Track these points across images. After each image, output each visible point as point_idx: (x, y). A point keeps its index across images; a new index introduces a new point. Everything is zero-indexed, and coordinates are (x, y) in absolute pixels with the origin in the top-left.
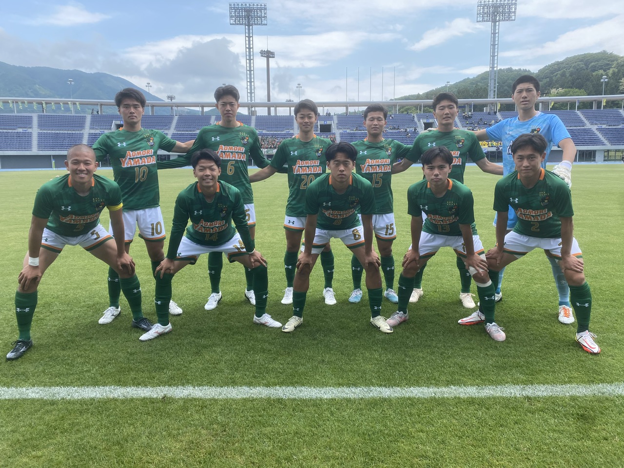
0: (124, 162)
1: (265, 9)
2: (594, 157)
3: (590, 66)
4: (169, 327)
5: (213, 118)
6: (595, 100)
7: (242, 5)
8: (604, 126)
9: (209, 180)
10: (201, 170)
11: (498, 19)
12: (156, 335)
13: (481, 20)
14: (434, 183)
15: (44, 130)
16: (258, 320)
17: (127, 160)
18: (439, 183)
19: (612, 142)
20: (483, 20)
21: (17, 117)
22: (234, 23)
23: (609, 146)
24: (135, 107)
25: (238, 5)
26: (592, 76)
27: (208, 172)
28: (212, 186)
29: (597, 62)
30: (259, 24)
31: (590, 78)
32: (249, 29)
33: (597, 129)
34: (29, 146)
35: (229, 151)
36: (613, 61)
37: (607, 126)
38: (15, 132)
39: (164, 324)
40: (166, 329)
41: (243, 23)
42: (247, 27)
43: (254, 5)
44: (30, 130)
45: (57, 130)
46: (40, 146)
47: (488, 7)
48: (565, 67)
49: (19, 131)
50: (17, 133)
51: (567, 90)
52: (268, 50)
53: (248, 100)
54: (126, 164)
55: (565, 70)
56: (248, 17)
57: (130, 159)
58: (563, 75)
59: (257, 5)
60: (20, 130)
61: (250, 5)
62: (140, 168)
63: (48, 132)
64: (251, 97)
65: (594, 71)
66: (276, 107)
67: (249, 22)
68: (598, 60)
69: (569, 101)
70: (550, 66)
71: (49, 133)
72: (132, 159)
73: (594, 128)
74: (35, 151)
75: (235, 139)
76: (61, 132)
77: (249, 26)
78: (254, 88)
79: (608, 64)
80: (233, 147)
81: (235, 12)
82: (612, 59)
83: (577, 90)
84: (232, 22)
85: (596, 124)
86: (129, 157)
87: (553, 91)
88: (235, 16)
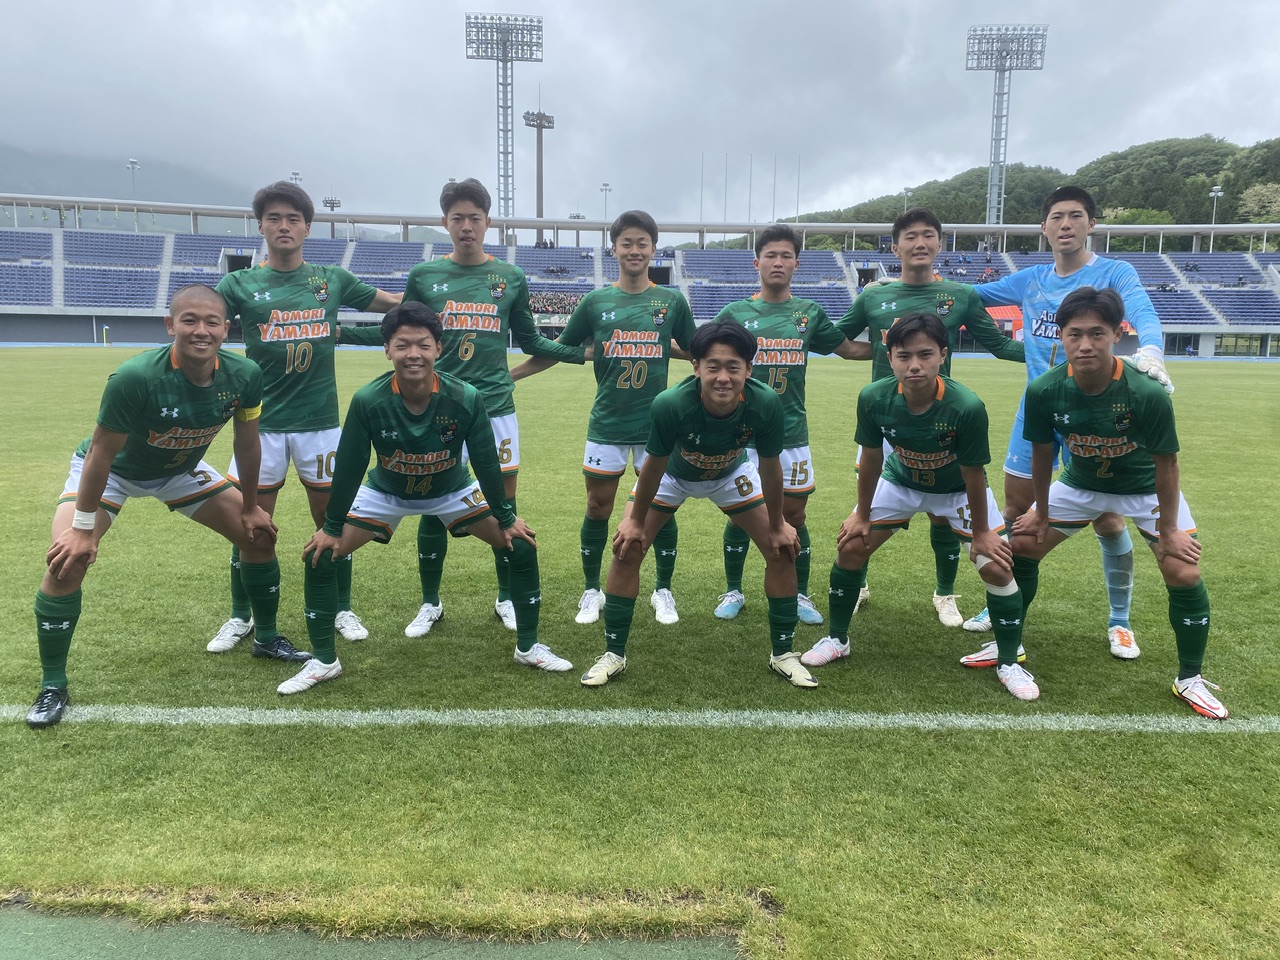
0: (266, 331)
1: (540, 29)
2: (1196, 347)
3: (1180, 164)
4: (336, 667)
5: (428, 249)
6: (1197, 234)
7: (492, 18)
8: (1215, 287)
9: (416, 368)
10: (400, 348)
11: (1008, 64)
12: (312, 681)
13: (975, 65)
14: (911, 385)
15: (77, 263)
16: (523, 657)
17: (272, 327)
18: (921, 385)
19: (1231, 318)
20: (978, 66)
21: (20, 235)
22: (475, 54)
23: (1224, 326)
24: (291, 219)
25: (484, 18)
26: (1185, 184)
27: (415, 352)
28: (424, 380)
29: (1192, 157)
30: (527, 60)
31: (1181, 188)
32: (505, 69)
33: (1201, 291)
34: (46, 297)
35: (466, 312)
36: (1226, 155)
37: (1221, 286)
38: (15, 267)
39: (328, 660)
40: (331, 669)
41: (492, 56)
42: (501, 64)
43: (516, 20)
44: (46, 263)
45: (105, 264)
46: (69, 299)
47: (990, 40)
48: (1129, 166)
49: (24, 265)
50: (21, 267)
51: (1134, 210)
52: (539, 113)
53: (500, 214)
54: (269, 335)
55: (1129, 170)
56: (504, 44)
57: (277, 325)
58: (1127, 181)
59: (524, 20)
60: (27, 262)
61: (508, 19)
62: (296, 346)
63: (86, 267)
64: (506, 208)
65: (1188, 175)
66: (558, 228)
67: (505, 54)
68: (1195, 153)
69: (1145, 234)
70: (1102, 163)
71: (88, 270)
72: (282, 326)
73: (1195, 289)
74: (58, 306)
75: (477, 289)
76: (112, 268)
77: (505, 62)
78: (513, 189)
79: (1215, 163)
80: (475, 305)
81: (478, 32)
82: (1223, 151)
83: (1155, 212)
84: (471, 52)
85: (1199, 282)
86: (275, 321)
87: (1108, 212)
88: (478, 40)
